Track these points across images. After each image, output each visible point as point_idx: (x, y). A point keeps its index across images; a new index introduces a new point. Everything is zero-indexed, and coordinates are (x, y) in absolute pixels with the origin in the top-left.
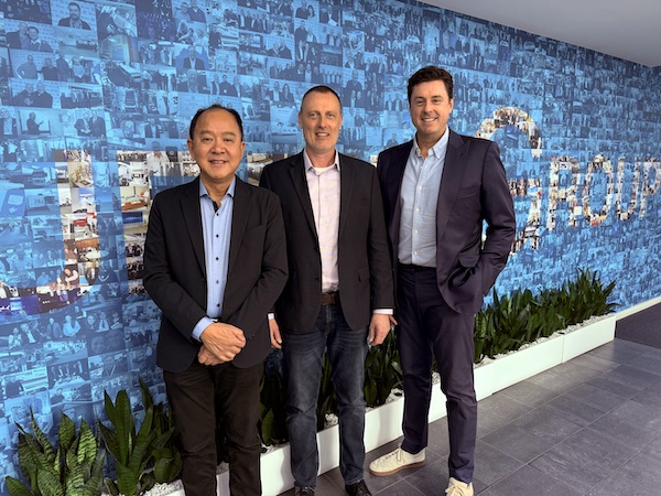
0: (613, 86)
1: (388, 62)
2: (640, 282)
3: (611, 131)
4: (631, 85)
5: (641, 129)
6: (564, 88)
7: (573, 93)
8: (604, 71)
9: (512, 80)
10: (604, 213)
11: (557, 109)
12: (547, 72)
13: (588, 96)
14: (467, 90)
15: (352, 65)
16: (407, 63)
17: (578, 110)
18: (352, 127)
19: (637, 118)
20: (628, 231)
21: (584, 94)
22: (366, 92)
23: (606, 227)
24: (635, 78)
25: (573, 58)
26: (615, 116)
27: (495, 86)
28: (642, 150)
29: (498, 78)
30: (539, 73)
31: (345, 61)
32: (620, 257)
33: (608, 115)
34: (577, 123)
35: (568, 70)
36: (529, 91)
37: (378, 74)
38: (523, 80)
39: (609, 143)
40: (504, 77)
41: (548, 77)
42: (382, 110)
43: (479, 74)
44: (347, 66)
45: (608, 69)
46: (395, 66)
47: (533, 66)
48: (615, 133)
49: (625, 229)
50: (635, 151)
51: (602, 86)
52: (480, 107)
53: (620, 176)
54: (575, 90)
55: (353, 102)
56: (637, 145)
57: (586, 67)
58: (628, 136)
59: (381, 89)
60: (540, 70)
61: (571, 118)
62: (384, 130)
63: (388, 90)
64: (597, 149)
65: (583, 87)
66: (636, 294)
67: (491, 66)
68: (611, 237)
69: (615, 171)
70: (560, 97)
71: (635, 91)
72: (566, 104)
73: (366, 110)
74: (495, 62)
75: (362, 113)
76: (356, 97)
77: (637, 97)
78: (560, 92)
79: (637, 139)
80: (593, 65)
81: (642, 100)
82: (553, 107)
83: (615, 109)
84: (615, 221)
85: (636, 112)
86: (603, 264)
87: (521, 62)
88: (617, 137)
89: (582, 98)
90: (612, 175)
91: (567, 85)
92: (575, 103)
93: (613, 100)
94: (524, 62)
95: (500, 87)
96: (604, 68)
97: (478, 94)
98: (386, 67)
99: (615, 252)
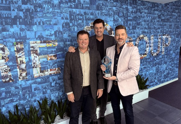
0: (146, 11)
1: (35, 8)
2: (164, 76)
3: (147, 26)
4: (155, 10)
5: (160, 25)
6: (123, 13)
7: (127, 15)
8: (142, 6)
9: (98, 12)
10: (146, 54)
11: (120, 21)
12: (114, 8)
13: (135, 15)
14: (76, 16)
15: (16, 10)
16: (44, 8)
17: (131, 20)
18: (19, 32)
19: (158, 21)
20: (157, 59)
21: (133, 14)
22: (24, 19)
23: (147, 59)
24: (156, 8)
25: (127, 2)
26: (148, 21)
27: (90, 14)
28: (161, 32)
29: (91, 11)
30: (111, 8)
31: (12, 8)
32: (154, 68)
33: (145, 21)
34: (130, 25)
35: (124, 7)
36: (106, 15)
37: (30, 13)
38: (103, 11)
39: (146, 30)
40: (94, 11)
41: (115, 9)
42: (34, 25)
43: (81, 10)
44: (13, 10)
45: (143, 5)
46: (39, 9)
47: (107, 6)
48: (148, 27)
49: (155, 59)
50: (158, 32)
51: (141, 11)
52: (83, 22)
53: (152, 41)
54: (128, 13)
55: (18, 23)
56: (159, 30)
57: (133, 5)
58: (155, 28)
59: (32, 18)
60: (111, 7)
61: (127, 23)
62: (35, 32)
63: (36, 18)
64: (141, 33)
65: (132, 12)
66: (162, 80)
67: (87, 7)
68: (149, 62)
69: (150, 40)
70: (122, 16)
71: (156, 12)
72: (125, 18)
73: (25, 25)
74: (88, 6)
75: (23, 27)
76: (19, 21)
77: (158, 14)
78: (121, 14)
79: (159, 28)
80: (136, 4)
81: (160, 15)
82: (118, 20)
83: (148, 19)
84: (151, 57)
85: (158, 19)
86: (147, 71)
87: (101, 5)
88: (149, 28)
89: (132, 16)
90: (148, 41)
91: (124, 12)
92: (129, 18)
93: (147, 16)
94: (103, 5)
95: (92, 14)
96: (141, 5)
97: (82, 17)
98: (34, 10)
99: (152, 67)
